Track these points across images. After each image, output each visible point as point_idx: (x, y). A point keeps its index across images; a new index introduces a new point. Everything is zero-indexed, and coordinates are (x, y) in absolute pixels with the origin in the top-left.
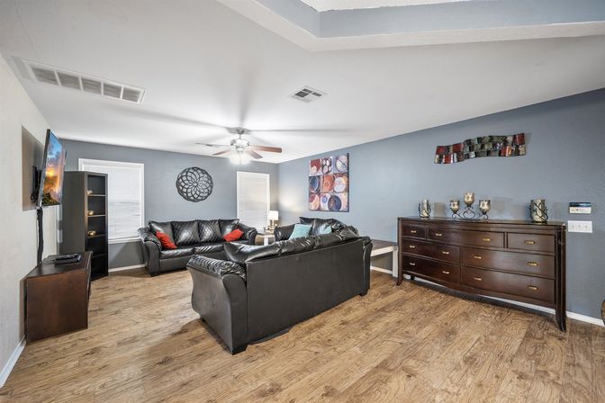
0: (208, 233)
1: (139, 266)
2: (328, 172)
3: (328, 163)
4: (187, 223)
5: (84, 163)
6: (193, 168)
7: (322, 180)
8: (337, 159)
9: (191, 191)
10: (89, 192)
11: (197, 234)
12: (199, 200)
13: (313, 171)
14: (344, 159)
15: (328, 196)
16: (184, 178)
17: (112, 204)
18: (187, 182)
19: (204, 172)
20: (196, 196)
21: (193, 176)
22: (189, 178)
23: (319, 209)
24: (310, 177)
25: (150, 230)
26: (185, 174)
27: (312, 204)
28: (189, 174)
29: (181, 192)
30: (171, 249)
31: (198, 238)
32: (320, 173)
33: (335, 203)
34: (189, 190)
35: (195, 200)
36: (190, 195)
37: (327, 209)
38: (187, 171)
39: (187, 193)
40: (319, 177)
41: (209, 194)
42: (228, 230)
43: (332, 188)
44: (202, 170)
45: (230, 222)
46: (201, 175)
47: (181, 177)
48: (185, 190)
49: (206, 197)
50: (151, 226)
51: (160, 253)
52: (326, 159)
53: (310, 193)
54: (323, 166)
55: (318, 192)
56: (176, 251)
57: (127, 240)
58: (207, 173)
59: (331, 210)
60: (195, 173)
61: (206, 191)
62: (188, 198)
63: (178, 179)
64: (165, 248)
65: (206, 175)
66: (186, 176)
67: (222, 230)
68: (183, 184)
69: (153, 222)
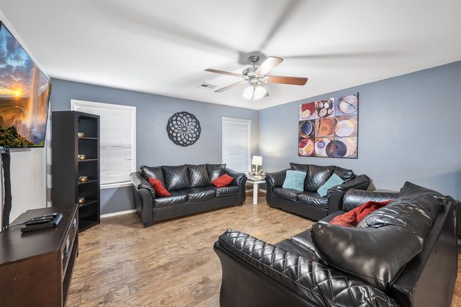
0: (197, 177)
1: (131, 211)
2: (327, 115)
3: (327, 105)
4: (177, 167)
5: (77, 104)
6: (182, 113)
7: (317, 124)
8: (341, 100)
9: (180, 136)
10: (80, 135)
11: (187, 180)
12: (187, 145)
13: (306, 115)
14: (352, 99)
15: (327, 141)
16: (174, 123)
17: (105, 148)
18: (176, 126)
19: (193, 117)
20: (185, 141)
21: (182, 121)
22: (179, 123)
23: (313, 155)
24: (300, 122)
25: (142, 175)
26: (175, 118)
27: (303, 149)
28: (179, 118)
29: (171, 136)
30: (164, 196)
31: (188, 183)
32: (315, 116)
33: (338, 149)
34: (179, 135)
35: (184, 145)
36: (179, 139)
37: (326, 155)
38: (177, 115)
39: (176, 137)
40: (313, 121)
41: (197, 139)
42: (216, 175)
43: (332, 131)
44: (191, 115)
45: (218, 166)
46: (190, 120)
47: (172, 122)
48: (174, 134)
49: (194, 142)
50: (143, 171)
51: (154, 202)
52: (324, 102)
53: (301, 139)
54: (319, 110)
55: (312, 137)
56: (170, 199)
57: (118, 185)
58: (195, 118)
59: (330, 156)
60: (185, 117)
61: (194, 135)
62: (177, 143)
63: (169, 123)
64: (158, 196)
65: (194, 120)
66: (176, 120)
67: (210, 175)
68: (173, 128)
69: (146, 167)
